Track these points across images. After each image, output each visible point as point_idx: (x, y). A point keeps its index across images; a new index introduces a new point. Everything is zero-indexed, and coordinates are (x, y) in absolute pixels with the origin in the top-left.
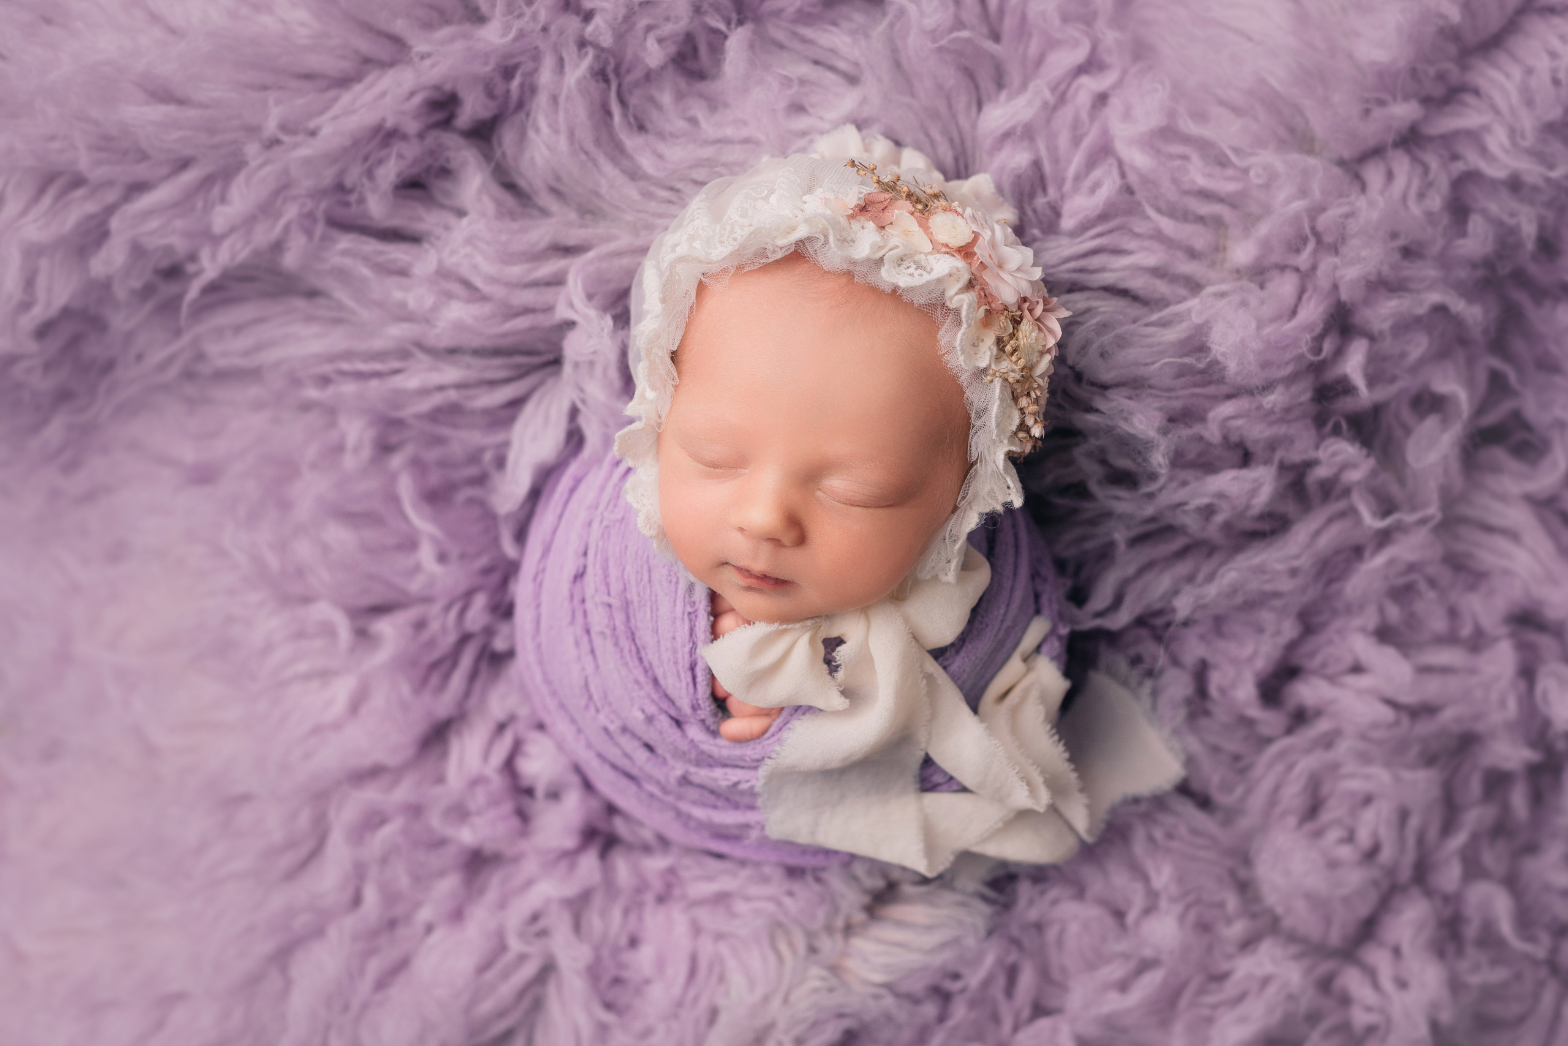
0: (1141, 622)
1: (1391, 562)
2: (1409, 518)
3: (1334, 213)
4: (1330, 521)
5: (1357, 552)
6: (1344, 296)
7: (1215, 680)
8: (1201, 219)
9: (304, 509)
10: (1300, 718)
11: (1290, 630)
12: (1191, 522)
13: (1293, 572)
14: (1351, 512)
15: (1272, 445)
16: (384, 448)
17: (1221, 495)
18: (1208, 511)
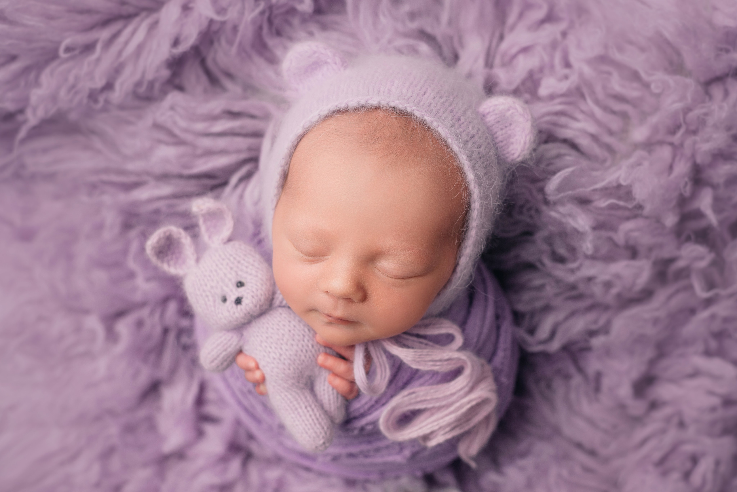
0: (566, 348)
1: (713, 317)
2: (723, 292)
3: (697, 112)
4: (677, 291)
5: (693, 311)
6: (699, 160)
7: (606, 382)
8: (613, 112)
9: (81, 261)
10: (654, 405)
11: (650, 353)
12: (597, 290)
13: (656, 321)
14: (690, 288)
15: (650, 249)
16: (127, 226)
17: (618, 276)
18: (608, 285)
